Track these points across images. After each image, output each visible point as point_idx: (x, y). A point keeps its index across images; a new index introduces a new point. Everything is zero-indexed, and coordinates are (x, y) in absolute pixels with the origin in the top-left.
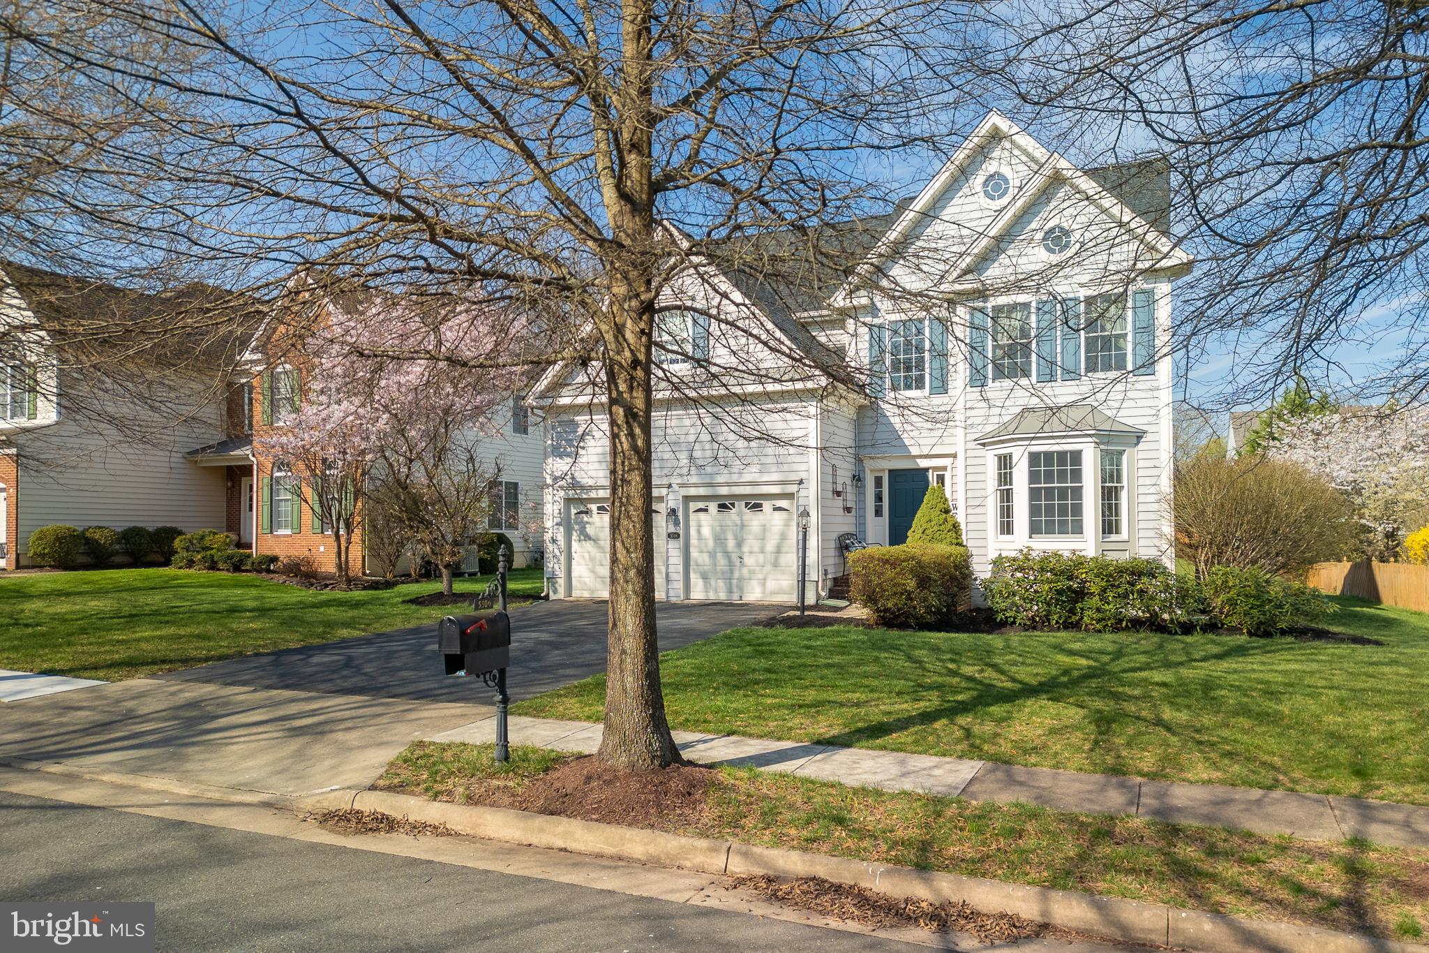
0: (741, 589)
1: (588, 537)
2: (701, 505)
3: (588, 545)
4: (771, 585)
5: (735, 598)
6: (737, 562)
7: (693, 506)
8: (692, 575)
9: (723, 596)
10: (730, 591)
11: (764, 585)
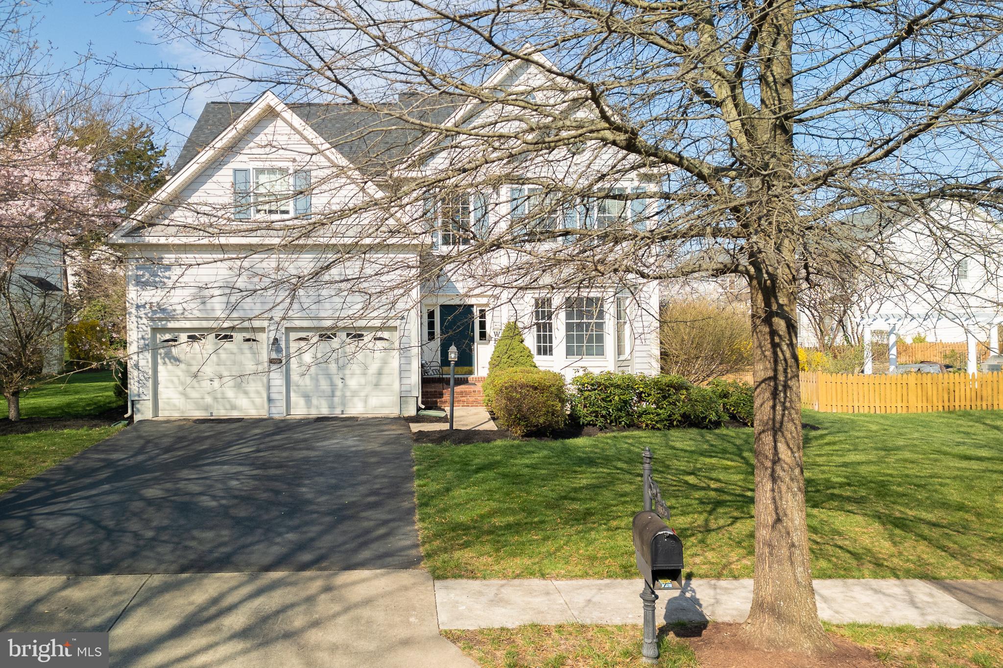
0: (344, 404)
2: (303, 335)
3: (177, 370)
4: (374, 401)
5: (337, 412)
6: (339, 383)
7: (293, 336)
8: (292, 394)
9: (325, 411)
10: (332, 407)
11: (366, 402)
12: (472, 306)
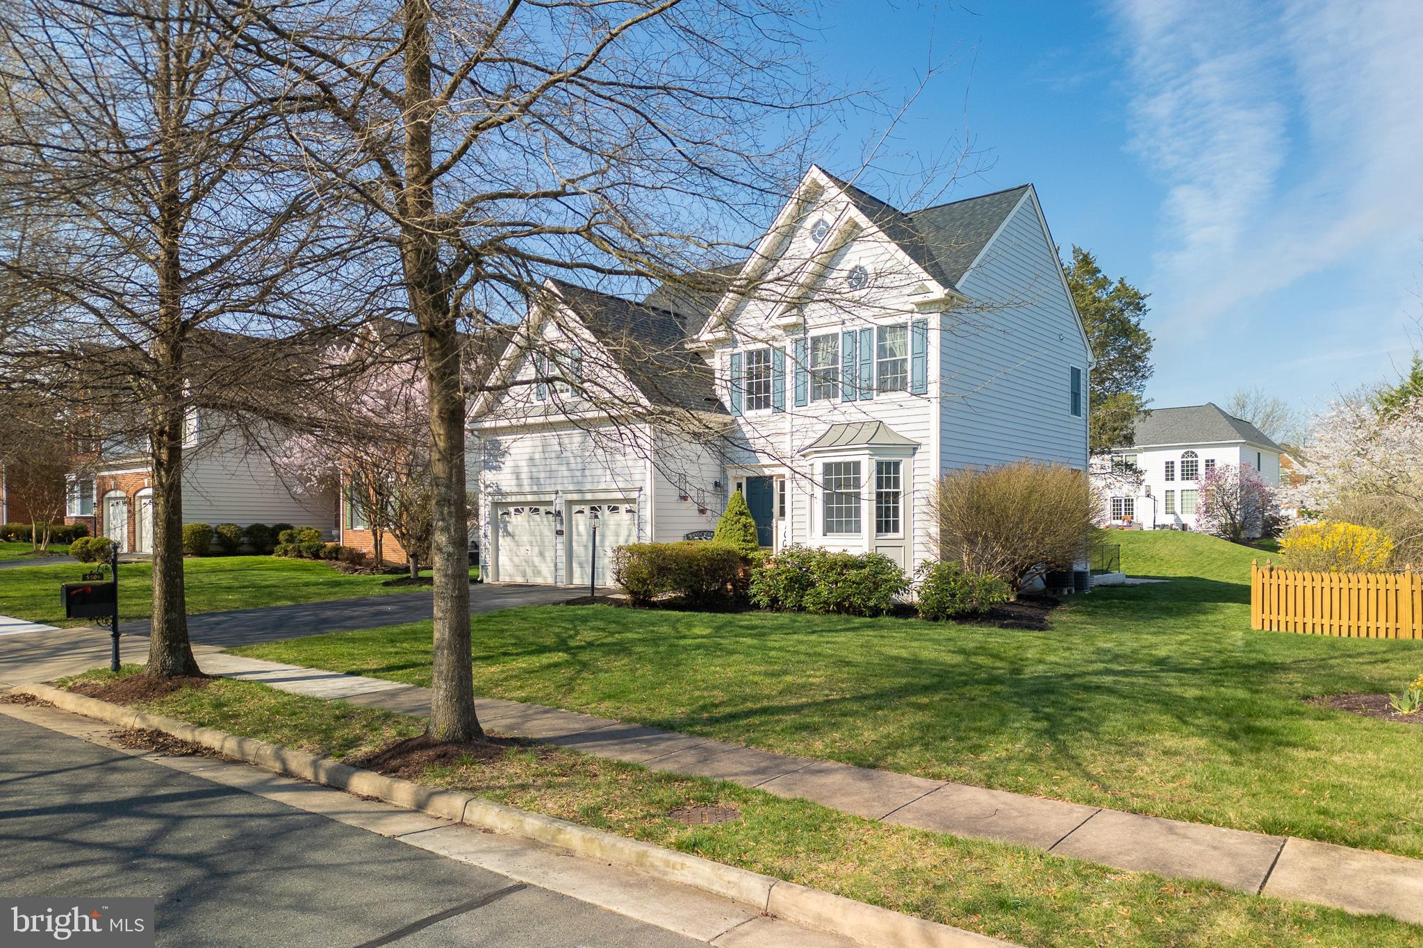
1: (509, 534)
2: (580, 508)
3: (508, 539)
5: (601, 584)
6: (602, 554)
7: (577, 508)
8: (574, 565)
9: (589, 581)
12: (771, 477)
